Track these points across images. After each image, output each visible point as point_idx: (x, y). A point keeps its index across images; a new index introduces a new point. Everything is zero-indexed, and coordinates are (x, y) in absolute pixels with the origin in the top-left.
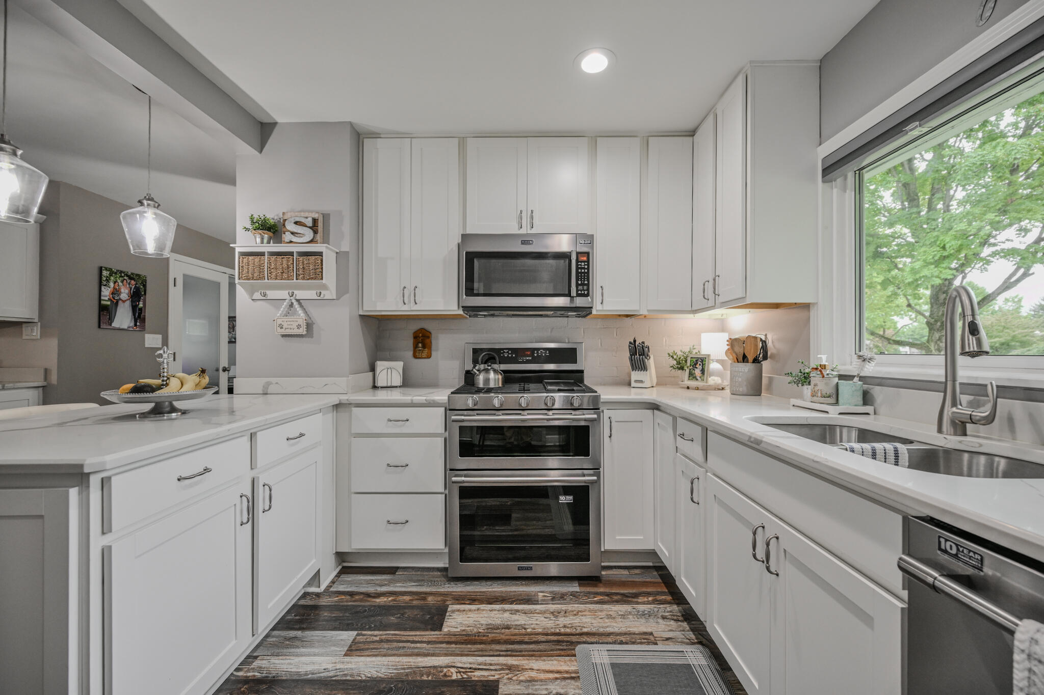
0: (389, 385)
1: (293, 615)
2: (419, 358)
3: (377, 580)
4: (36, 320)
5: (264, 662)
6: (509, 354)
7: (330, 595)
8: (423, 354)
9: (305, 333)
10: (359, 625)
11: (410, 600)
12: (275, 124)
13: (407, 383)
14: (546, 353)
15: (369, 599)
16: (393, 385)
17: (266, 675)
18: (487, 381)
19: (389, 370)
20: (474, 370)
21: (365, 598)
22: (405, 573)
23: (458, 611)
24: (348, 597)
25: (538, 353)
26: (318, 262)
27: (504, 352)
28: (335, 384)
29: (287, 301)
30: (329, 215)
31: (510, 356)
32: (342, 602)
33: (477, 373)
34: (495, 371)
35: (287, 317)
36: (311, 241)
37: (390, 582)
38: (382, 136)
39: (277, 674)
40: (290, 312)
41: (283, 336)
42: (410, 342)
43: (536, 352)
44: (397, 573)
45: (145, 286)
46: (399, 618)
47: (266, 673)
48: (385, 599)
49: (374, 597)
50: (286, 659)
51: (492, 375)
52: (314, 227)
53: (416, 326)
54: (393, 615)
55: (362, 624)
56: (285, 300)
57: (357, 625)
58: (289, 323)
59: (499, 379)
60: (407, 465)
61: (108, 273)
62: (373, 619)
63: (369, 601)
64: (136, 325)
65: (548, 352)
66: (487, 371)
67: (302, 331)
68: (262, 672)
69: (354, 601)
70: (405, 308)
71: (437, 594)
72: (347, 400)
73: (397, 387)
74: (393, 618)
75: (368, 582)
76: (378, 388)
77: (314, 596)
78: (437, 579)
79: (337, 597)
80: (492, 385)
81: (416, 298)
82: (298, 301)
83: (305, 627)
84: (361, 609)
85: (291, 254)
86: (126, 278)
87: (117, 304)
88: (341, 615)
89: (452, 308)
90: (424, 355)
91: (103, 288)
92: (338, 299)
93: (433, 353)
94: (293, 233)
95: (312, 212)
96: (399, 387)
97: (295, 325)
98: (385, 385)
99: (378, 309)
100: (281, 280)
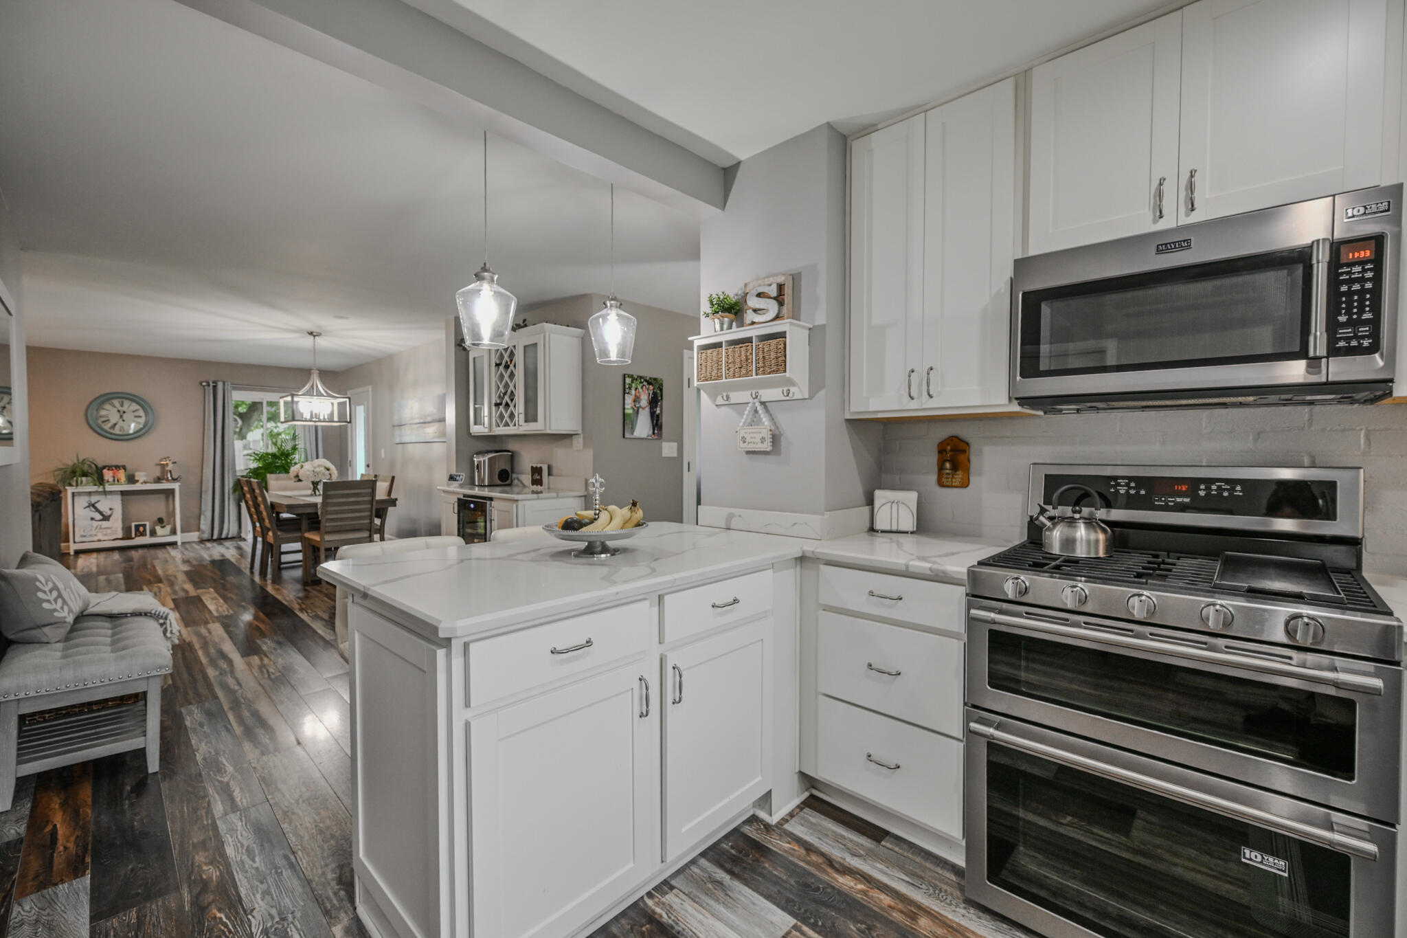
0: (894, 528)
1: (730, 844)
2: (948, 486)
3: (851, 841)
4: (580, 432)
5: (677, 900)
6: (1131, 488)
7: (781, 835)
8: (954, 480)
9: (769, 449)
10: (803, 910)
11: (890, 906)
12: (739, 163)
13: (924, 526)
14: (1233, 489)
15: (829, 870)
16: (902, 528)
17: (673, 923)
18: (1069, 543)
19: (895, 506)
20: (1041, 518)
21: (824, 866)
22: (897, 849)
24: (803, 851)
25: (1208, 489)
26: (780, 346)
27: (1119, 485)
28: (806, 524)
29: (750, 405)
30: (799, 274)
31: (1132, 492)
32: (793, 855)
33: (1048, 524)
34: (1090, 522)
35: (753, 427)
36: (777, 317)
37: (870, 855)
39: (684, 929)
40: (755, 419)
41: (748, 453)
42: (933, 459)
43: (1202, 487)
44: (883, 843)
45: (661, 390)
46: (863, 932)
47: (673, 921)
48: (852, 884)
49: (837, 871)
50: (699, 912)
51: (1081, 532)
52: (779, 299)
53: (944, 433)
54: (855, 921)
55: (806, 911)
56: (748, 403)
57: (799, 909)
58: (752, 435)
59: (1097, 541)
60: (899, 674)
61: (630, 379)
62: (823, 910)
63: (827, 874)
64: (654, 433)
65: (1238, 488)
66: (1071, 522)
67: (767, 446)
68: (670, 915)
69: (808, 863)
70: (913, 405)
71: (937, 918)
72: (813, 552)
73: (907, 532)
74: (852, 927)
75: (838, 839)
76: (878, 532)
77: (762, 827)
78: (945, 887)
79: (790, 843)
80: (1081, 552)
81: (930, 388)
82: (763, 403)
83: (737, 872)
84: (813, 883)
85: (749, 340)
86: (645, 383)
87: (637, 413)
88: (785, 878)
89: (997, 399)
90: (957, 481)
91: (626, 395)
92: (811, 397)
93: (973, 479)
94: (755, 311)
95: (777, 275)
96: (912, 533)
97: (759, 437)
98: (888, 528)
99: (871, 409)
100: (740, 377)
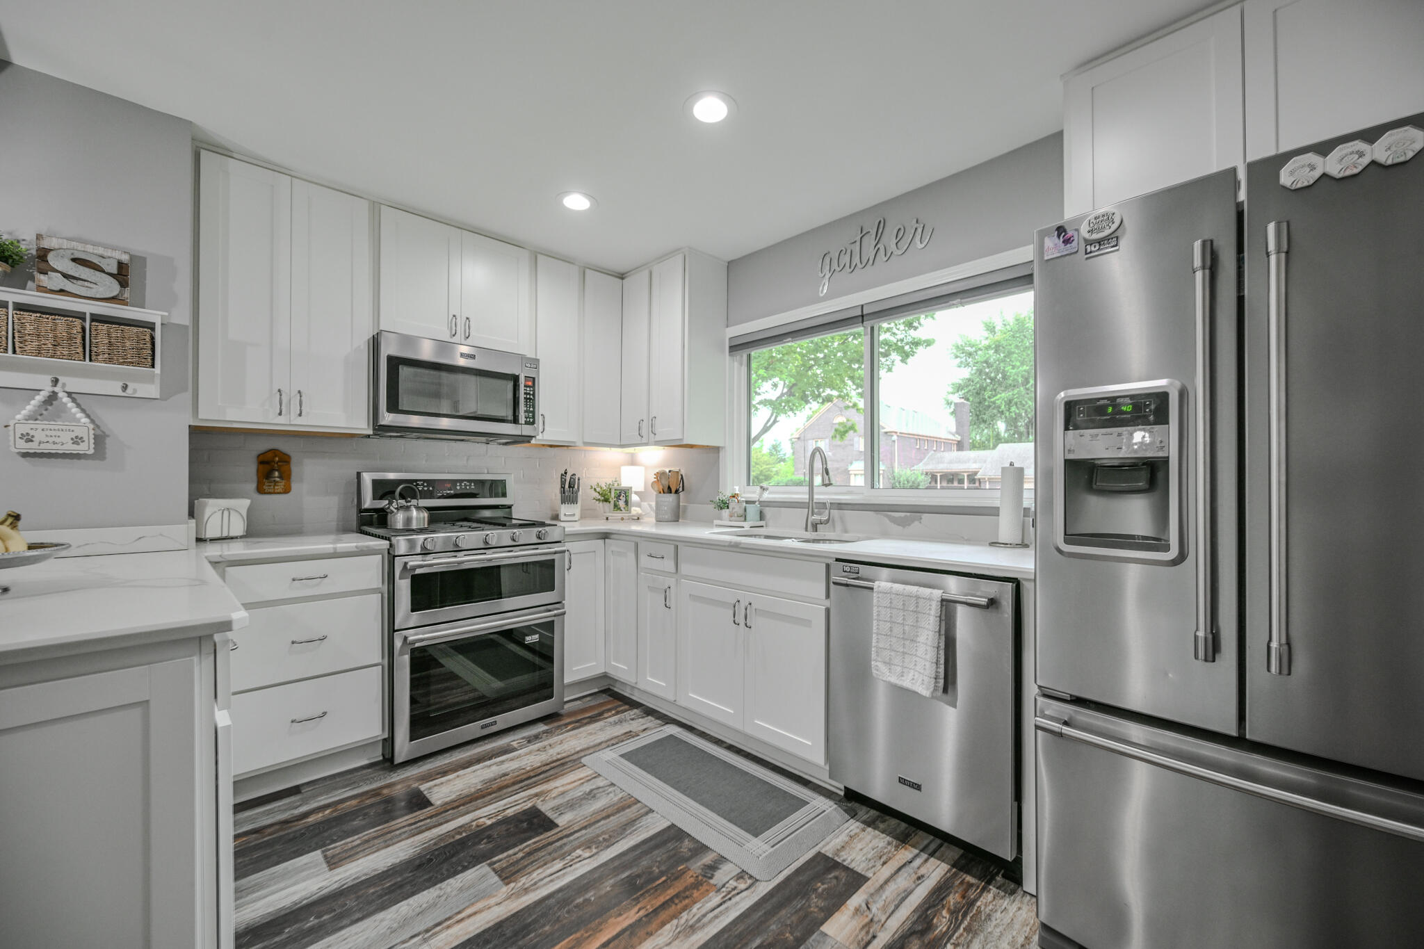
0: (225, 534)
2: (270, 493)
3: (280, 806)
6: (425, 486)
8: (276, 487)
9: (91, 451)
10: (314, 844)
11: (358, 803)
13: (253, 532)
14: (470, 485)
15: (294, 823)
16: (232, 534)
18: (408, 520)
19: (226, 513)
20: (391, 508)
21: (286, 826)
22: (317, 786)
23: (436, 785)
24: (255, 835)
25: (460, 485)
26: (145, 337)
27: (418, 485)
28: (161, 535)
29: (42, 393)
30: (144, 259)
31: (426, 489)
33: (395, 511)
34: (418, 508)
35: (37, 422)
36: (113, 299)
37: (305, 801)
38: (235, 155)
40: (44, 412)
42: (252, 469)
43: (458, 484)
44: (303, 791)
46: (365, 818)
48: (321, 815)
49: (300, 820)
51: (414, 513)
52: (122, 274)
53: (264, 445)
54: (352, 820)
55: (318, 842)
56: (40, 390)
57: (311, 846)
58: (49, 433)
59: (424, 518)
60: (325, 638)
62: (326, 833)
63: (296, 825)
65: (473, 484)
66: (408, 508)
67: (87, 447)
69: (272, 834)
70: (281, 420)
71: (391, 785)
73: (236, 538)
74: (356, 822)
75: (268, 813)
76: (206, 540)
78: (372, 776)
80: (414, 526)
81: (302, 408)
82: (69, 394)
84: (296, 835)
85: (81, 316)
88: (270, 851)
89: (362, 425)
90: (279, 488)
92: (162, 398)
93: (294, 486)
94: (66, 276)
95: (114, 249)
96: (241, 537)
97: (66, 437)
98: (218, 535)
99: (228, 419)
100: (52, 357)
